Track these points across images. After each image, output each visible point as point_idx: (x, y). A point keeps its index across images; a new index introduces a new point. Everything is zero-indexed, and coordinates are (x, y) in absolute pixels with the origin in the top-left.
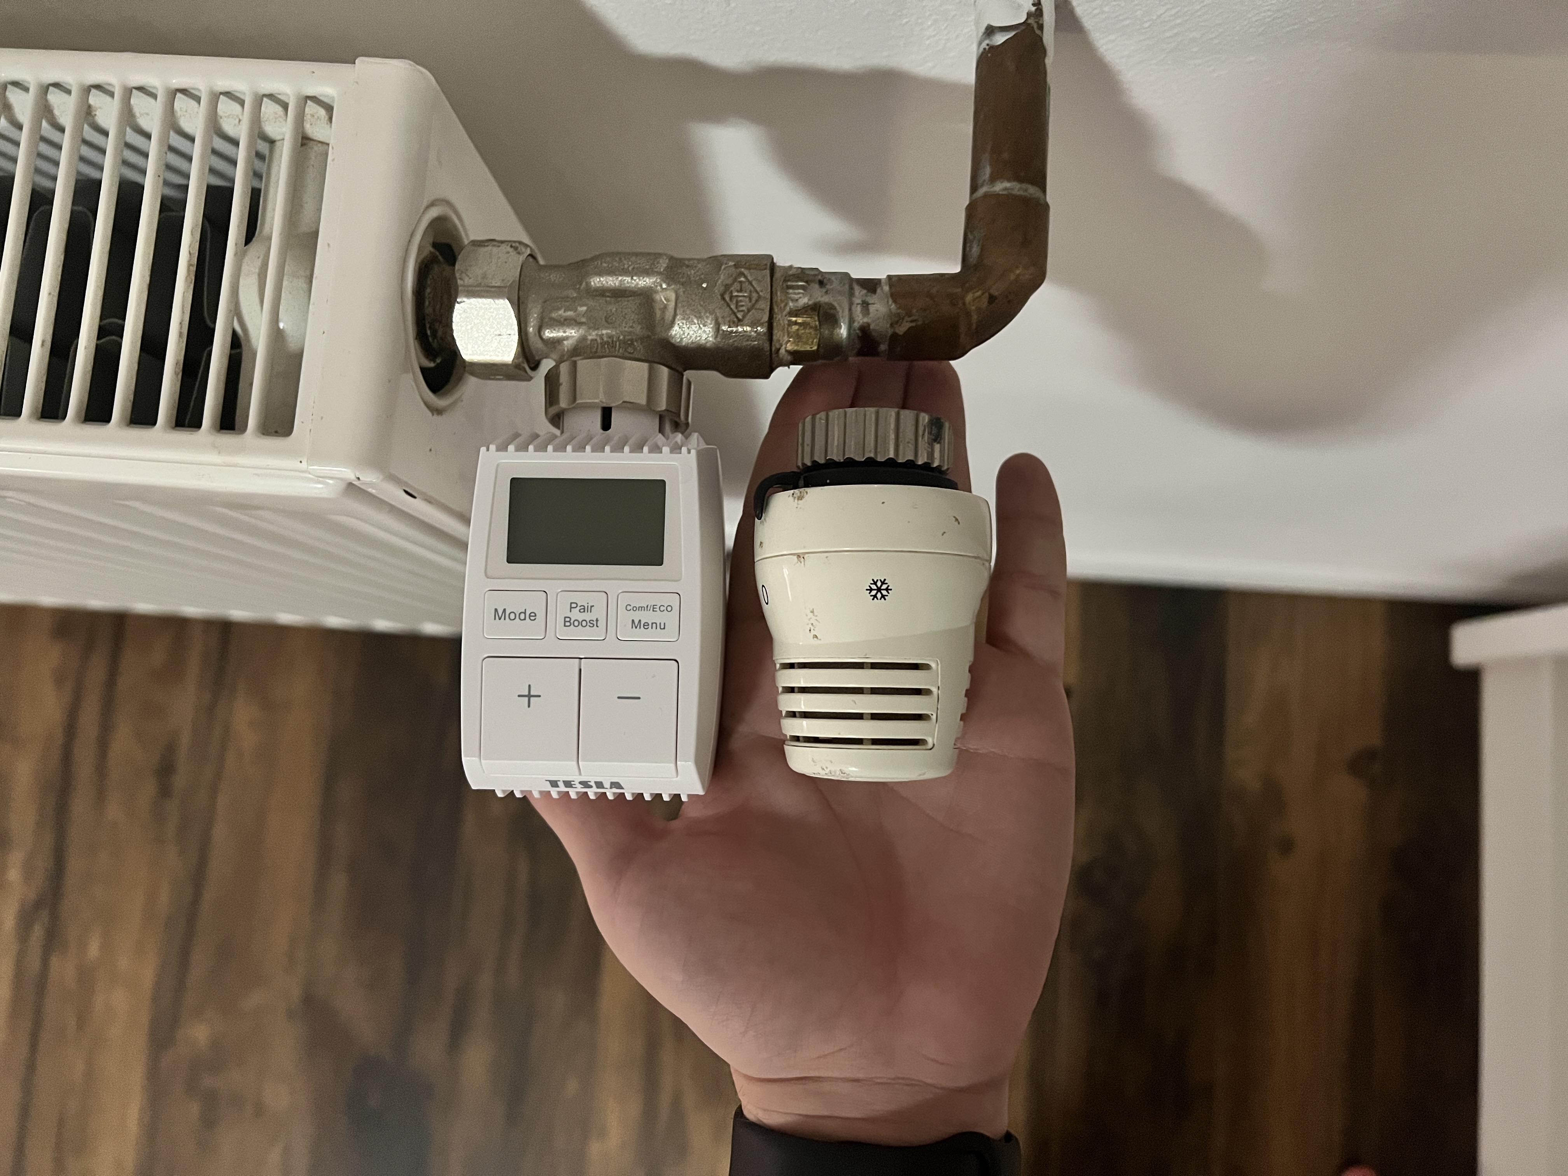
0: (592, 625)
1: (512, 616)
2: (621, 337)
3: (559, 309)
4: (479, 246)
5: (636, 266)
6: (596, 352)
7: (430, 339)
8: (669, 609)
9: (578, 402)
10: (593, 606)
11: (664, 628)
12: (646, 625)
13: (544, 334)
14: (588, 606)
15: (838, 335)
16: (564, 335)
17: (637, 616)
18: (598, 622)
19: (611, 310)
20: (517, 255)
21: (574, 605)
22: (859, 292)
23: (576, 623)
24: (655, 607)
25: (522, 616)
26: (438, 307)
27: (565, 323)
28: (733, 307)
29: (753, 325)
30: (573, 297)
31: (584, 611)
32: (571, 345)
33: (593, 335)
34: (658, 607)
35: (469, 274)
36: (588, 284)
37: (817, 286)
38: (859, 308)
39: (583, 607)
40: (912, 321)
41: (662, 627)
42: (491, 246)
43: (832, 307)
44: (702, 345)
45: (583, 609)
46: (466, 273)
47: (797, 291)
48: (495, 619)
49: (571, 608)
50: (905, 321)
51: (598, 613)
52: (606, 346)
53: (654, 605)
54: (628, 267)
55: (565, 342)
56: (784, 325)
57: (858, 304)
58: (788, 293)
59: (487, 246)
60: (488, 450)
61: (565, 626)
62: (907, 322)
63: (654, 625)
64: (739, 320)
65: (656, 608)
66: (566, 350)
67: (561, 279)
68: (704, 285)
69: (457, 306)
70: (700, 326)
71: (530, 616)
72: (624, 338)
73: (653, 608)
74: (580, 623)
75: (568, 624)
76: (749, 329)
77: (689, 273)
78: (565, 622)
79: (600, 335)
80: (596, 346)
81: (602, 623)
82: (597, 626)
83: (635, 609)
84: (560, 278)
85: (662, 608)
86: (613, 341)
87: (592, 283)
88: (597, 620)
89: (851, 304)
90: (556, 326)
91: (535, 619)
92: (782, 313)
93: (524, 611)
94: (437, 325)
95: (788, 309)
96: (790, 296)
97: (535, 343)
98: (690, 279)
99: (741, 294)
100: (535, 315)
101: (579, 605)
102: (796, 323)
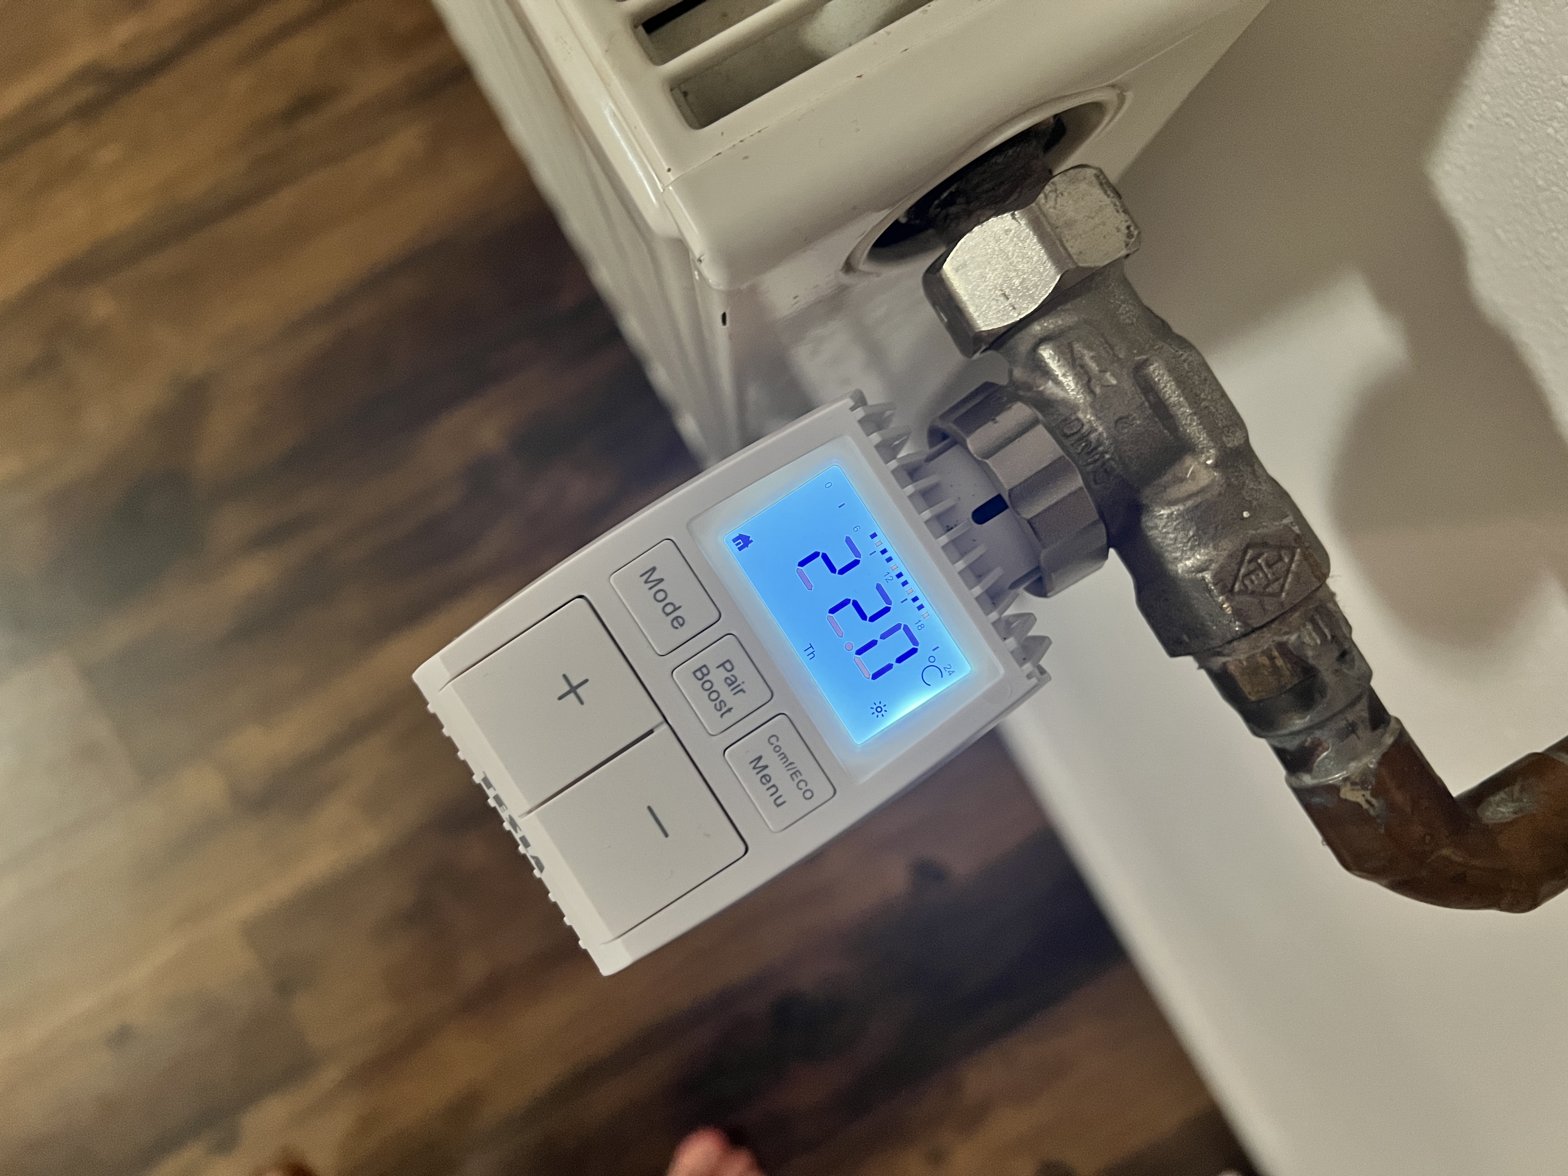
0: (718, 707)
1: (660, 596)
2: (1107, 456)
3: (1090, 348)
4: (1101, 184)
5: (1212, 407)
6: (1067, 436)
7: (936, 202)
8: (808, 794)
9: (987, 461)
10: (744, 692)
11: (778, 806)
12: (766, 780)
13: (1044, 350)
14: (739, 685)
15: (1290, 719)
16: (1061, 378)
17: (771, 759)
18: (728, 714)
19: (1134, 419)
20: (1123, 244)
21: (728, 666)
22: (1361, 711)
23: (707, 686)
24: (798, 774)
25: (669, 609)
26: (986, 186)
27: (1078, 368)
28: (1243, 571)
29: (1238, 613)
30: (1117, 357)
31: (730, 685)
32: (1052, 394)
33: (1086, 416)
34: (800, 778)
35: (1059, 200)
36: (1145, 363)
37: (1336, 654)
38: (1343, 724)
39: (733, 679)
40: (1368, 802)
41: (779, 802)
42: (1112, 202)
43: (1323, 694)
44: (1162, 556)
45: (731, 682)
46: (1057, 196)
47: (1314, 634)
48: (642, 576)
49: (723, 665)
50: (1363, 792)
51: (739, 704)
52: (1083, 444)
53: (798, 771)
54: (1204, 400)
55: (1050, 383)
56: (1260, 647)
57: (1346, 718)
58: (1304, 625)
59: (1108, 196)
60: (853, 409)
61: (694, 673)
62: (1364, 795)
63: (773, 790)
64: (1232, 590)
65: (797, 776)
66: (1041, 388)
67: (1127, 321)
68: (1246, 514)
69: (1007, 216)
70: (1188, 542)
71: (676, 618)
72: (1109, 459)
73: (794, 773)
74: (710, 691)
75: (699, 675)
76: (1229, 611)
77: (1247, 482)
78: (700, 669)
79: (1092, 427)
80: (1075, 430)
81: (730, 718)
82: (722, 716)
83: (777, 749)
84: (1129, 318)
85: (802, 785)
86: (1096, 448)
87: (1151, 368)
88: (730, 710)
89: (1341, 712)
90: (1065, 359)
91: (677, 628)
92: (1275, 634)
93: (677, 606)
94: (961, 200)
95: (1285, 638)
96: (1302, 629)
97: (1023, 343)
98: (1242, 488)
99: (1266, 570)
100: (1060, 322)
101: (732, 673)
102: (1272, 659)
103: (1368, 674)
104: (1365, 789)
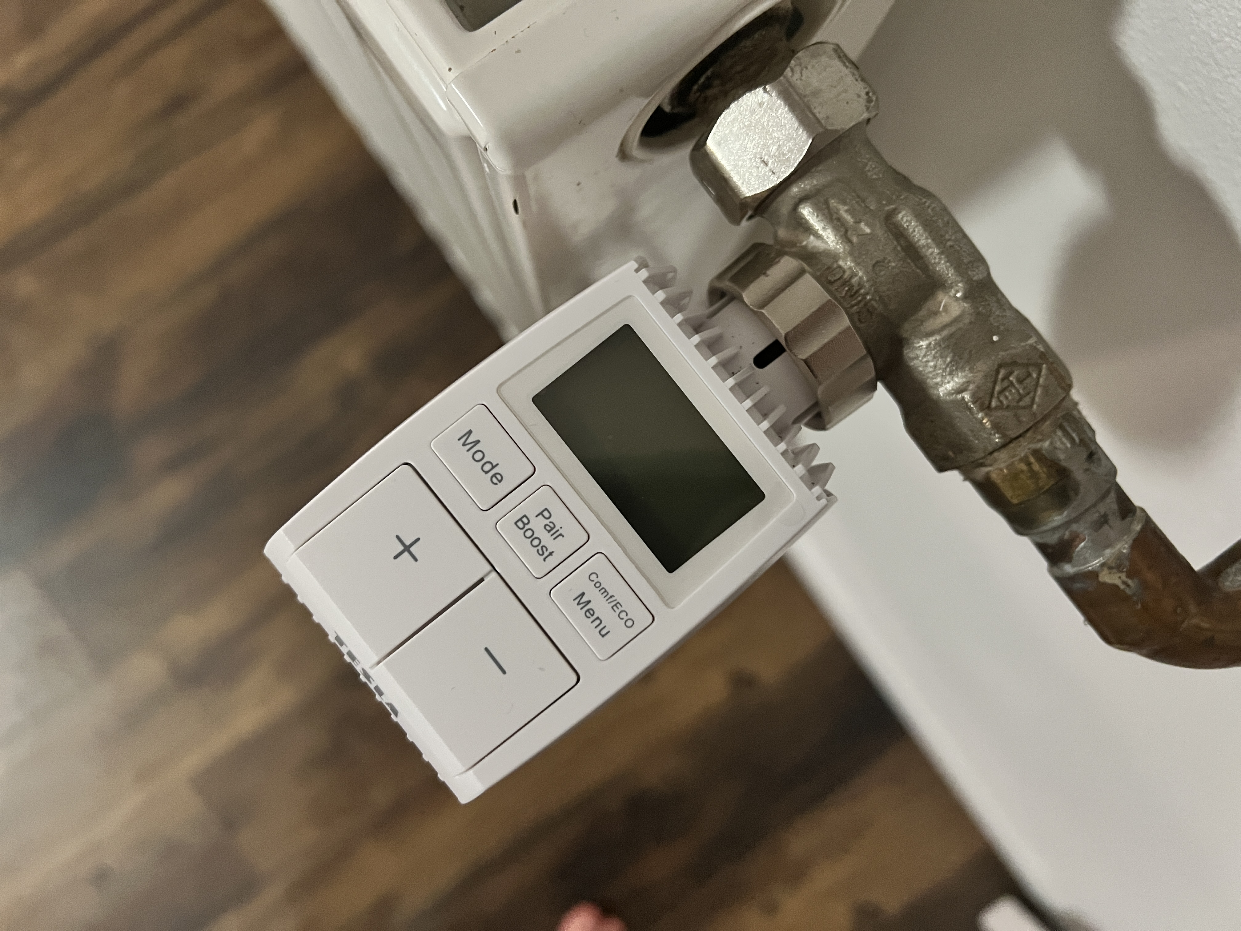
0: (541, 552)
1: (478, 456)
2: (868, 297)
3: (844, 203)
4: (839, 57)
5: (956, 247)
6: (831, 283)
7: (695, 87)
8: (629, 623)
9: (763, 311)
10: (563, 536)
11: (603, 636)
12: (590, 613)
13: (804, 208)
14: (558, 531)
15: (1050, 516)
16: (820, 232)
17: (592, 594)
18: (550, 557)
19: (889, 262)
20: (865, 109)
21: (546, 514)
22: (1111, 504)
23: (529, 533)
24: (618, 605)
25: (487, 467)
26: (738, 68)
27: (835, 222)
28: (997, 388)
29: (996, 427)
30: (868, 207)
31: (549, 531)
32: (815, 247)
33: (847, 264)
34: (621, 609)
35: (803, 72)
36: (895, 212)
37: (1085, 455)
38: (1096, 516)
39: (552, 525)
40: (1124, 583)
41: (603, 632)
42: (851, 72)
43: (1076, 492)
44: (925, 383)
45: (551, 529)
46: (802, 70)
47: (1064, 440)
48: (459, 440)
49: (541, 513)
50: (1119, 575)
51: (560, 548)
52: (846, 288)
53: (618, 603)
54: (949, 240)
55: (812, 238)
56: (1018, 455)
57: (1098, 511)
58: (1055, 432)
59: (847, 67)
60: (637, 271)
61: (516, 523)
62: (1120, 577)
63: (598, 622)
64: (989, 407)
65: (618, 608)
66: (804, 243)
67: (874, 177)
68: (995, 338)
69: (760, 91)
70: (946, 368)
71: (495, 475)
72: (870, 300)
73: (615, 605)
74: (532, 538)
75: (520, 524)
76: (988, 425)
77: (993, 309)
78: (520, 520)
79: (853, 272)
80: (838, 276)
81: (552, 561)
82: (544, 560)
83: (598, 585)
84: (875, 174)
85: (623, 615)
86: (857, 291)
87: (900, 216)
88: (551, 554)
89: (1094, 505)
90: (824, 215)
91: (496, 484)
92: (1030, 443)
93: (494, 464)
94: (717, 82)
95: (1039, 445)
96: (1053, 436)
97: (784, 205)
98: (990, 316)
99: (1017, 386)
100: (815, 182)
101: (550, 520)
102: (1029, 464)
103: (1113, 471)
104: (1121, 572)
